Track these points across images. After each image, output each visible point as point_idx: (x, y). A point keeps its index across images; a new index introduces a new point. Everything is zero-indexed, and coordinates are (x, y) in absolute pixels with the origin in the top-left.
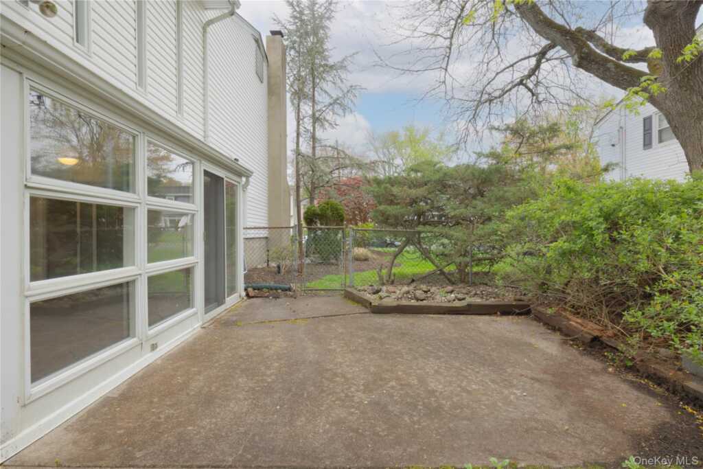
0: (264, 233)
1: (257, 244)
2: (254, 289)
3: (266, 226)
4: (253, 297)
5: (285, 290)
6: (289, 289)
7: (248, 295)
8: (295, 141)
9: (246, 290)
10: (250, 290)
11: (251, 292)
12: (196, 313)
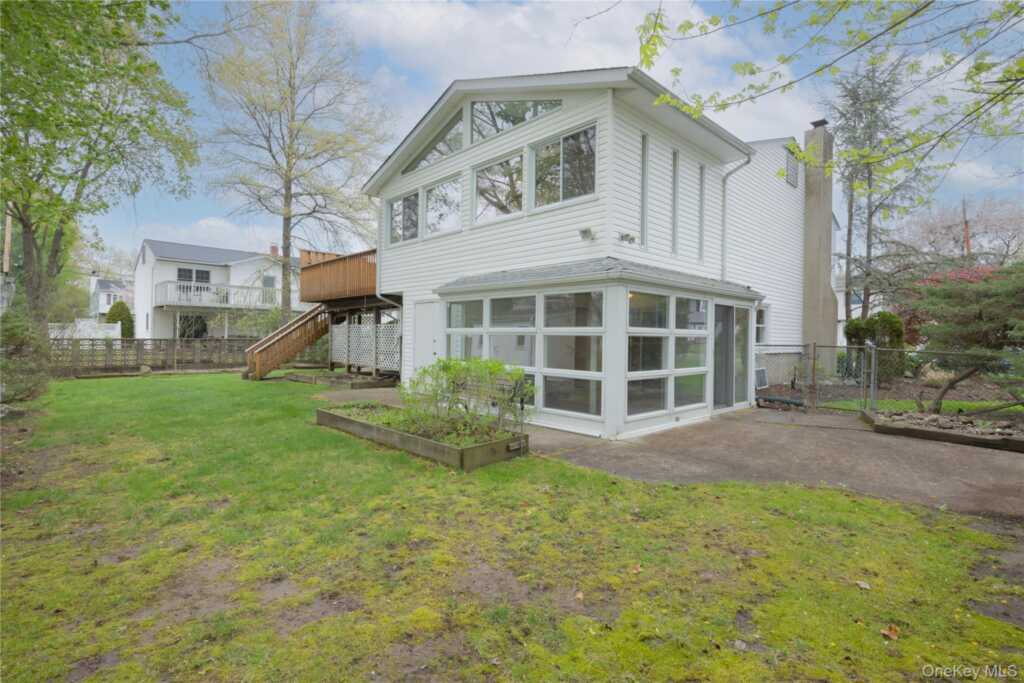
0: (800, 350)
1: (783, 360)
2: (765, 401)
3: (800, 344)
4: (763, 407)
5: (798, 405)
6: (801, 405)
7: (758, 405)
8: (846, 238)
9: (757, 400)
10: (761, 401)
11: (762, 403)
12: (706, 407)
